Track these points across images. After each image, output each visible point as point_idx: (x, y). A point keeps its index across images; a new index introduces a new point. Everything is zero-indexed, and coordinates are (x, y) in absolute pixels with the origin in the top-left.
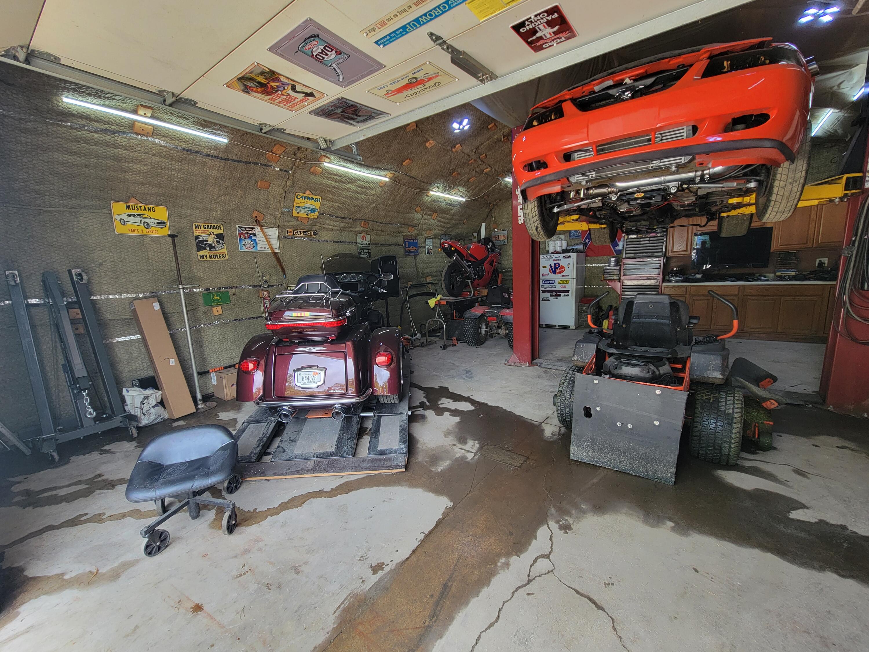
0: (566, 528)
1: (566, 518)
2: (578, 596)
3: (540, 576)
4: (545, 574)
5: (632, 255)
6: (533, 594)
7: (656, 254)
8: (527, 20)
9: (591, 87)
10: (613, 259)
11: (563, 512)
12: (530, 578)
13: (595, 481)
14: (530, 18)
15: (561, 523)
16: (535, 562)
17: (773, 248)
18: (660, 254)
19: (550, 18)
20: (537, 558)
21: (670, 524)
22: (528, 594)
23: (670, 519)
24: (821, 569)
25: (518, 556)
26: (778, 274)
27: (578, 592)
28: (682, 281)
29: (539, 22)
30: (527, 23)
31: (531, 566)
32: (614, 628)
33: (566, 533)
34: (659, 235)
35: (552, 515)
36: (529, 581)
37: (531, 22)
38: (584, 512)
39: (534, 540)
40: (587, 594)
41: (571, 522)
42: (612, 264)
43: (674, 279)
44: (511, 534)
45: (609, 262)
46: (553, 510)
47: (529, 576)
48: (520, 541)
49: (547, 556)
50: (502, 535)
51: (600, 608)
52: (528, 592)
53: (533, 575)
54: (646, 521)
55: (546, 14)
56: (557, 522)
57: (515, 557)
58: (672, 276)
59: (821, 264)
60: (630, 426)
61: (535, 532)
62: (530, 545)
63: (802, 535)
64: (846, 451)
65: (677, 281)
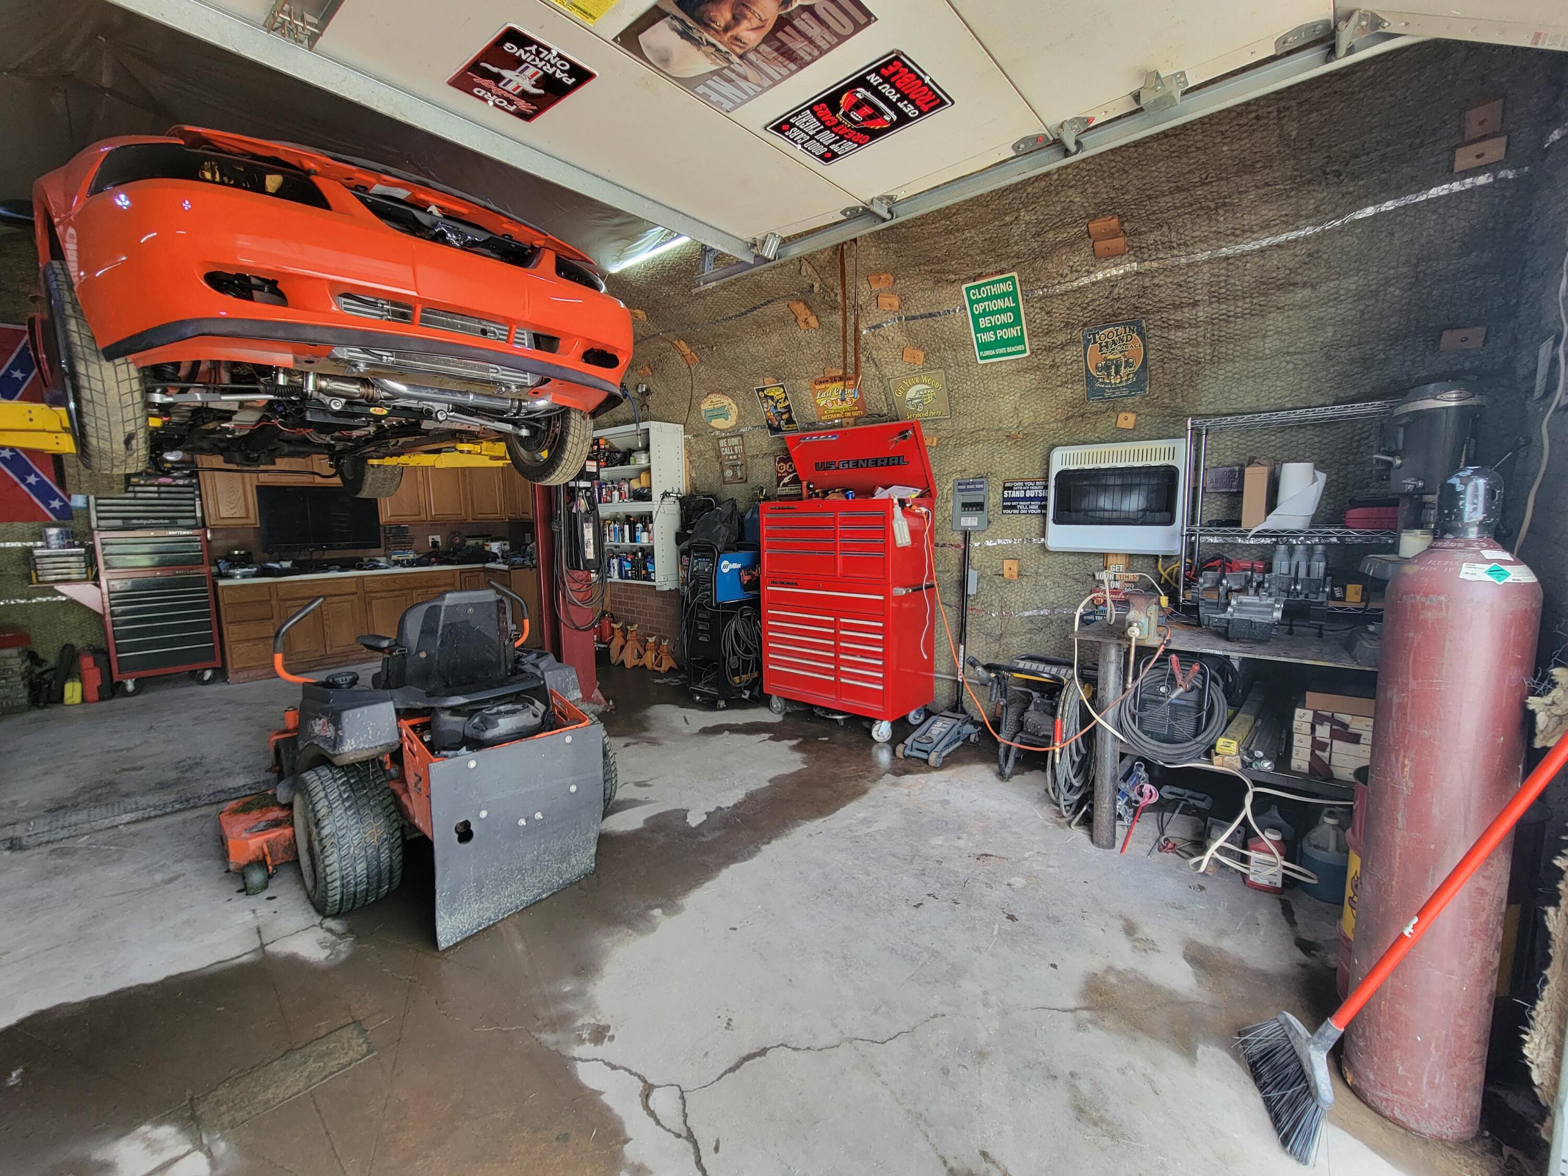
0: (600, 1034)
1: (579, 1023)
2: (737, 1071)
3: (685, 1116)
4: (684, 1105)
5: (119, 523)
6: (718, 1142)
7: (180, 522)
8: (540, 45)
9: (373, 180)
10: (53, 532)
11: (563, 1022)
12: (684, 1134)
13: (520, 947)
14: (549, 50)
15: (585, 1035)
16: (652, 1114)
17: (383, 519)
18: (191, 522)
19: (559, 75)
20: (646, 1106)
21: (657, 912)
22: (716, 1149)
23: (650, 908)
24: (758, 850)
25: (627, 1141)
26: (394, 557)
27: (732, 1070)
28: (255, 575)
29: (540, 65)
30: (533, 48)
31: (658, 1122)
32: (795, 1049)
33: (612, 1038)
34: (181, 482)
35: (557, 1043)
36: (691, 1137)
37: (538, 53)
38: (578, 995)
39: (603, 1097)
40: (737, 1059)
41: (592, 1021)
42: (54, 541)
43: (238, 571)
44: (565, 1137)
45: (42, 536)
46: (548, 1038)
47: (679, 1136)
48: (593, 1125)
49: (648, 1090)
50: (558, 1160)
51: (763, 1052)
52: (712, 1148)
53: (678, 1127)
54: (642, 932)
55: (568, 67)
56: (580, 1041)
57: (627, 1148)
58: (233, 566)
59: (435, 543)
60: (539, 816)
61: (582, 1088)
62: (609, 1109)
63: (717, 834)
64: (631, 746)
65: (244, 576)
